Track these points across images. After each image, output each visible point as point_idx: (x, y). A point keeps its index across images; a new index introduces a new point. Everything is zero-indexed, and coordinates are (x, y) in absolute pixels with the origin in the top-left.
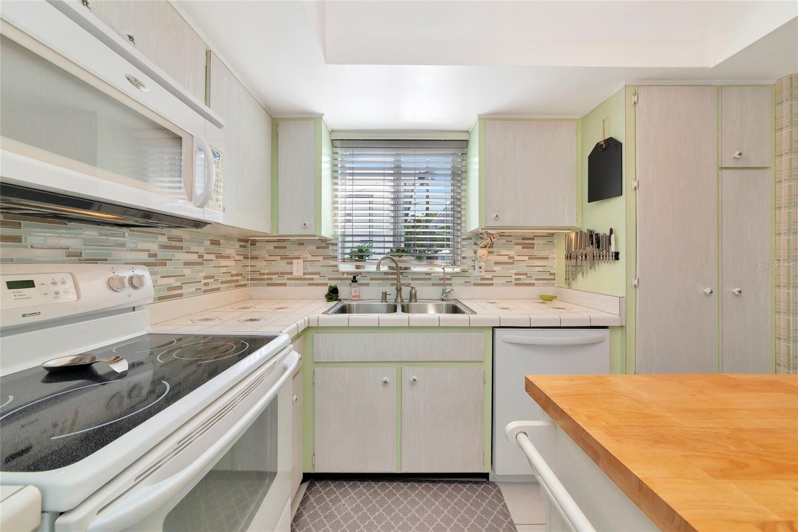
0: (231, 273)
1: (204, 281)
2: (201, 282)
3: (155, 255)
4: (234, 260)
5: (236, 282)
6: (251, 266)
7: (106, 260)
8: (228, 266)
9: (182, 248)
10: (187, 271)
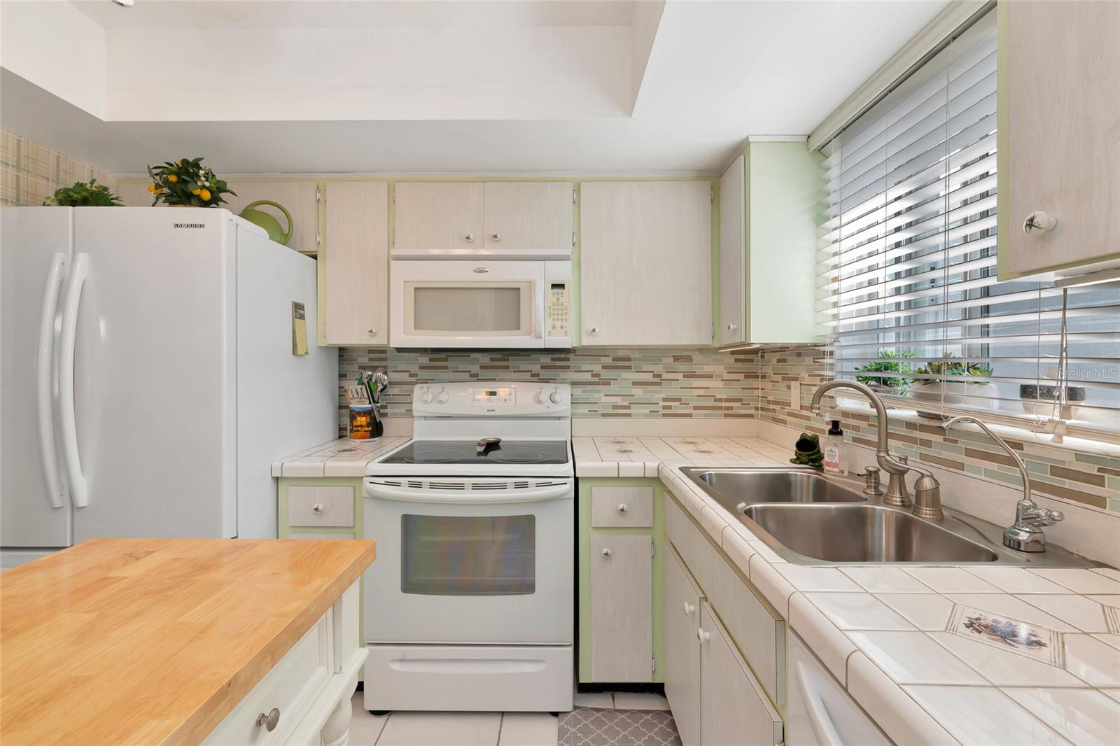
0: (715, 396)
1: (662, 404)
2: (658, 404)
3: (598, 375)
4: (722, 380)
5: (725, 409)
6: (762, 389)
7: (556, 379)
8: (709, 388)
9: (629, 368)
10: (637, 391)
